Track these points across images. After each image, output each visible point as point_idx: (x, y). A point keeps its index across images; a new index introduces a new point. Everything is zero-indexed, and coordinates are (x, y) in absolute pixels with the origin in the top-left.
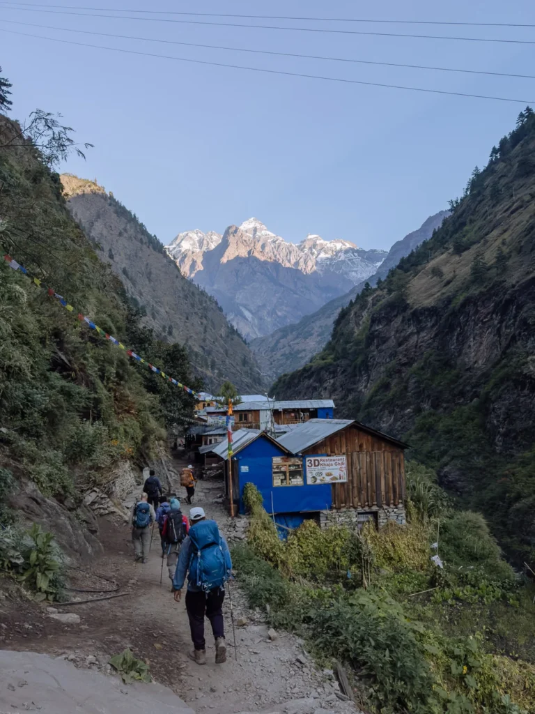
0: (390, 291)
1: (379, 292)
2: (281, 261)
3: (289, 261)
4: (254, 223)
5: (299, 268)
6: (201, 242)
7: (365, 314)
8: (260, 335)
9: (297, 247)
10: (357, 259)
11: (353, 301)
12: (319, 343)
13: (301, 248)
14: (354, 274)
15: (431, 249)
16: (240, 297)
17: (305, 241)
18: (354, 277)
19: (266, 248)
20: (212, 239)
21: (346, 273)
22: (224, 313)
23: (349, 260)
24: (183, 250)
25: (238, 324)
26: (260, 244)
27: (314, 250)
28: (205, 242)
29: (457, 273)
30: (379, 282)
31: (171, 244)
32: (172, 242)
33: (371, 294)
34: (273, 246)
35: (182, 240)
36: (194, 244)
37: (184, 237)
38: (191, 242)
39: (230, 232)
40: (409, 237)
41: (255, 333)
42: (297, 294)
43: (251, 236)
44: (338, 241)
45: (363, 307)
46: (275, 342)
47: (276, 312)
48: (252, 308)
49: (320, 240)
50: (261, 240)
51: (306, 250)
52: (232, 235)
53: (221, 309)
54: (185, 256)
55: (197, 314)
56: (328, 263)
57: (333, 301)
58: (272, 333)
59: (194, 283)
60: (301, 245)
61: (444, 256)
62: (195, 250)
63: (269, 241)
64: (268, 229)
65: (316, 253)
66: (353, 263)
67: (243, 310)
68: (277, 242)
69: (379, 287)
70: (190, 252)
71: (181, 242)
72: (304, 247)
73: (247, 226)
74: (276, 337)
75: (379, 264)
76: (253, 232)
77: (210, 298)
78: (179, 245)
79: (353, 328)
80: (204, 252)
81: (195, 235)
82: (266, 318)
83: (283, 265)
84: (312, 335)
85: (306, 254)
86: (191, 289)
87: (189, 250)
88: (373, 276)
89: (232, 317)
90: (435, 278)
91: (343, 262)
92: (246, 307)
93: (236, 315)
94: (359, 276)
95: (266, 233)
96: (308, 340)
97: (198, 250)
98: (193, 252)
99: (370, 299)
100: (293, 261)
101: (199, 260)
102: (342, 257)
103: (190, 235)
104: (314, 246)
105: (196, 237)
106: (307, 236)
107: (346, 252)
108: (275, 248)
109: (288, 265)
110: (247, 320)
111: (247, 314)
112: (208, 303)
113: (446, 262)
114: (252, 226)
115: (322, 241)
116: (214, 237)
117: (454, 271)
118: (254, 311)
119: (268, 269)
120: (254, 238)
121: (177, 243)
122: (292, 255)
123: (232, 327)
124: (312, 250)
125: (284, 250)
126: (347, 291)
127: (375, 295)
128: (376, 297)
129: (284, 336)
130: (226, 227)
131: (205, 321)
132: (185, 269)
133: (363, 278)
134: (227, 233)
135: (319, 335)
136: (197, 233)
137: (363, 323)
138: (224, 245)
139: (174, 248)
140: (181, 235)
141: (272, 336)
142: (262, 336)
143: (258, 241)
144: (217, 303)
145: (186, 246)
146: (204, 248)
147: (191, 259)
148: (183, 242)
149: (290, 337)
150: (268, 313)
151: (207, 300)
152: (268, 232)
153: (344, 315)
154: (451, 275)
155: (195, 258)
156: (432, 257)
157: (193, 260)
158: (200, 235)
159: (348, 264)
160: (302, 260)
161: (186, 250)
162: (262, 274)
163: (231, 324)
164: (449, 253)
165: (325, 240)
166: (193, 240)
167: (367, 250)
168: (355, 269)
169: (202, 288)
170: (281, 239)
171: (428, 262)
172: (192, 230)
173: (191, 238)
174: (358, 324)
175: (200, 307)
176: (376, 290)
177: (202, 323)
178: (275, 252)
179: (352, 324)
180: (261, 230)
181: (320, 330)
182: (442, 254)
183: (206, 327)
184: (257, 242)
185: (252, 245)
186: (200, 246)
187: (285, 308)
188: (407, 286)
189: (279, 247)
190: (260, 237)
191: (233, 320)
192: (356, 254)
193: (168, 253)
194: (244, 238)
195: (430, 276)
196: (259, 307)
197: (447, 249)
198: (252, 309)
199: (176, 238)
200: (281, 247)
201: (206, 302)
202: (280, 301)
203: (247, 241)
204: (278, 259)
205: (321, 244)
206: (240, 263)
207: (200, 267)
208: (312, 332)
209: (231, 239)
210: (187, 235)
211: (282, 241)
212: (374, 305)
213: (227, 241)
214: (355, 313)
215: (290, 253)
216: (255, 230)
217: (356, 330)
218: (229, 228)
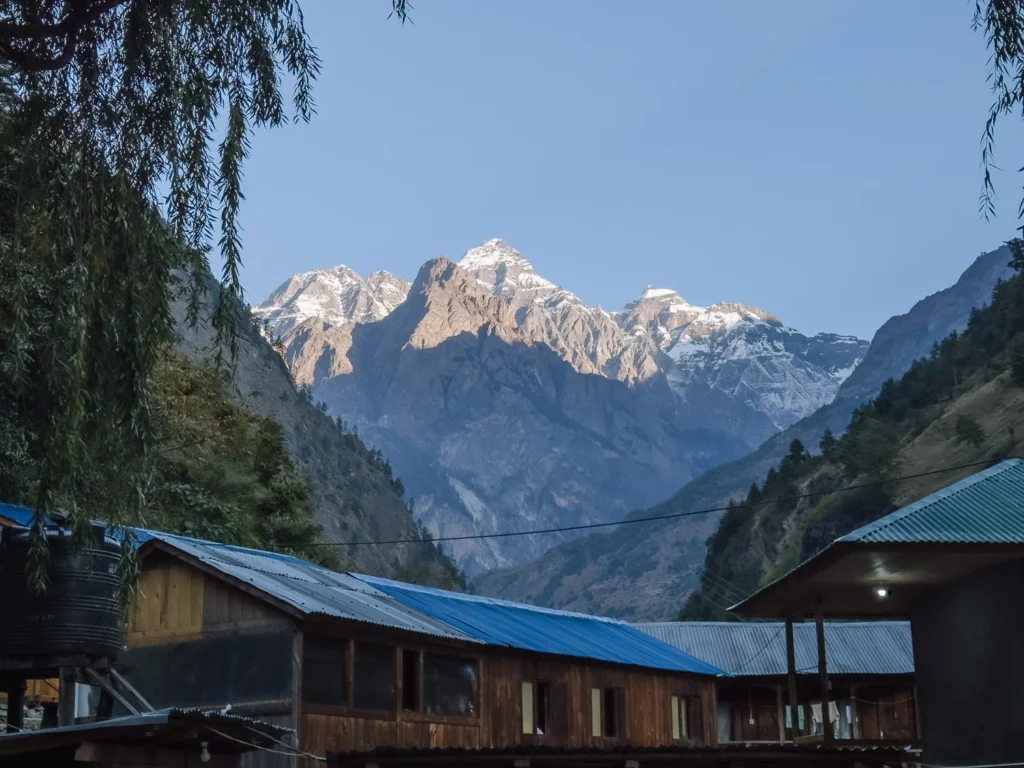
0: (852, 471)
1: (827, 469)
2: (568, 358)
3: (593, 357)
4: (497, 254)
5: (621, 377)
6: (350, 299)
7: (791, 524)
8: (502, 562)
9: (616, 318)
10: (784, 358)
11: (760, 488)
12: (674, 590)
13: (627, 323)
14: (773, 398)
15: (962, 364)
16: (451, 452)
17: (637, 303)
18: (773, 405)
19: (529, 320)
20: (380, 290)
21: (752, 396)
22: (406, 498)
23: (762, 359)
24: (300, 320)
25: (442, 527)
26: (514, 307)
27: (662, 330)
28: (362, 299)
29: (1018, 435)
30: (828, 442)
31: (270, 303)
32: (272, 296)
33: (805, 473)
34: (548, 315)
35: (300, 291)
36: (331, 303)
37: (306, 285)
38: (325, 299)
39: (430, 275)
40: (925, 307)
41: (491, 555)
42: (612, 448)
43: (490, 286)
44: (729, 309)
45: (787, 504)
46: (545, 583)
47: (552, 498)
48: (484, 483)
49: (679, 302)
50: (517, 297)
51: (641, 330)
52: (436, 285)
53: (398, 487)
54: (303, 336)
55: (334, 502)
56: (702, 365)
57: (712, 475)
58: (537, 556)
59: (328, 413)
60: (625, 316)
61: (988, 388)
62: (332, 319)
63: (538, 301)
64: (536, 271)
65: (667, 336)
66: (772, 368)
67: (459, 487)
68: (560, 305)
69: (826, 453)
70: (320, 326)
71: (295, 297)
72: (636, 321)
73: (478, 260)
74: (551, 569)
75: (844, 374)
76: (494, 276)
77: (370, 456)
78: (290, 306)
79: (759, 562)
80: (357, 324)
81: (336, 282)
82: (522, 513)
83: (576, 367)
84: (652, 567)
85: (640, 339)
86: (322, 433)
87: (317, 319)
88: (825, 408)
89: (426, 508)
90: (963, 444)
91: (743, 364)
92: (467, 480)
93: (438, 503)
94: (788, 405)
95: (531, 281)
96: (640, 583)
97: (341, 320)
98: (326, 326)
99: (803, 485)
100: (603, 357)
101: (343, 347)
102: (741, 350)
103: (324, 279)
104: (664, 317)
105: (336, 286)
106: (645, 292)
107: (752, 337)
108: (554, 319)
109: (588, 368)
110: (470, 517)
111: (469, 499)
112: (365, 469)
113: (994, 403)
114: (491, 260)
115: (684, 307)
116: (387, 287)
117: (1012, 431)
118: (489, 492)
119: (532, 376)
120: (497, 291)
121: (285, 300)
122: (602, 340)
123: (428, 539)
124: (655, 329)
125: (579, 326)
126: (756, 447)
127: (816, 476)
128: (820, 479)
129: (573, 568)
130: (422, 263)
131: (352, 521)
132: (304, 372)
133: (800, 409)
134: (424, 277)
135: (673, 569)
136: (341, 277)
137: (787, 547)
138: (414, 309)
139: (277, 313)
140: (296, 278)
141: (540, 565)
142: (510, 564)
143: (509, 301)
144: (387, 470)
145: (308, 307)
146: (359, 316)
147: (319, 345)
148: (302, 297)
149: (591, 569)
150: (529, 500)
151: (363, 461)
152: (536, 278)
153: (734, 523)
154: (1005, 439)
155: (331, 342)
156: (962, 386)
157: (326, 347)
158: (349, 280)
159: (757, 370)
160: (628, 354)
161: (308, 320)
162: (516, 389)
163: (425, 530)
164: (1002, 381)
165: (692, 304)
166: (330, 294)
167: (809, 334)
168: (776, 385)
169: (350, 427)
170: (571, 297)
171: (952, 399)
172: (328, 269)
173: (323, 287)
174: (771, 551)
175: (342, 480)
176: (818, 461)
177: (344, 526)
178: (555, 331)
179: (755, 551)
180: (518, 269)
181: (677, 554)
182: (987, 380)
183: (355, 537)
184: (504, 305)
185: (491, 311)
186: (346, 308)
187: (577, 487)
188: (894, 462)
189: (565, 317)
190: (513, 291)
191: (428, 515)
192: (780, 345)
193: (263, 333)
194: (469, 291)
195: (953, 439)
196: (505, 480)
197: (999, 369)
198: (485, 485)
199: (283, 288)
200: (571, 319)
201: (358, 466)
202: (565, 465)
203: (479, 301)
204: (562, 350)
205: (683, 314)
206: (456, 359)
207: (343, 365)
208: (654, 558)
209: (435, 295)
210: (313, 279)
211: (575, 302)
212: (813, 500)
213: (424, 298)
214: (765, 523)
215: (596, 334)
216: (501, 271)
217: (766, 565)
218: (431, 264)
